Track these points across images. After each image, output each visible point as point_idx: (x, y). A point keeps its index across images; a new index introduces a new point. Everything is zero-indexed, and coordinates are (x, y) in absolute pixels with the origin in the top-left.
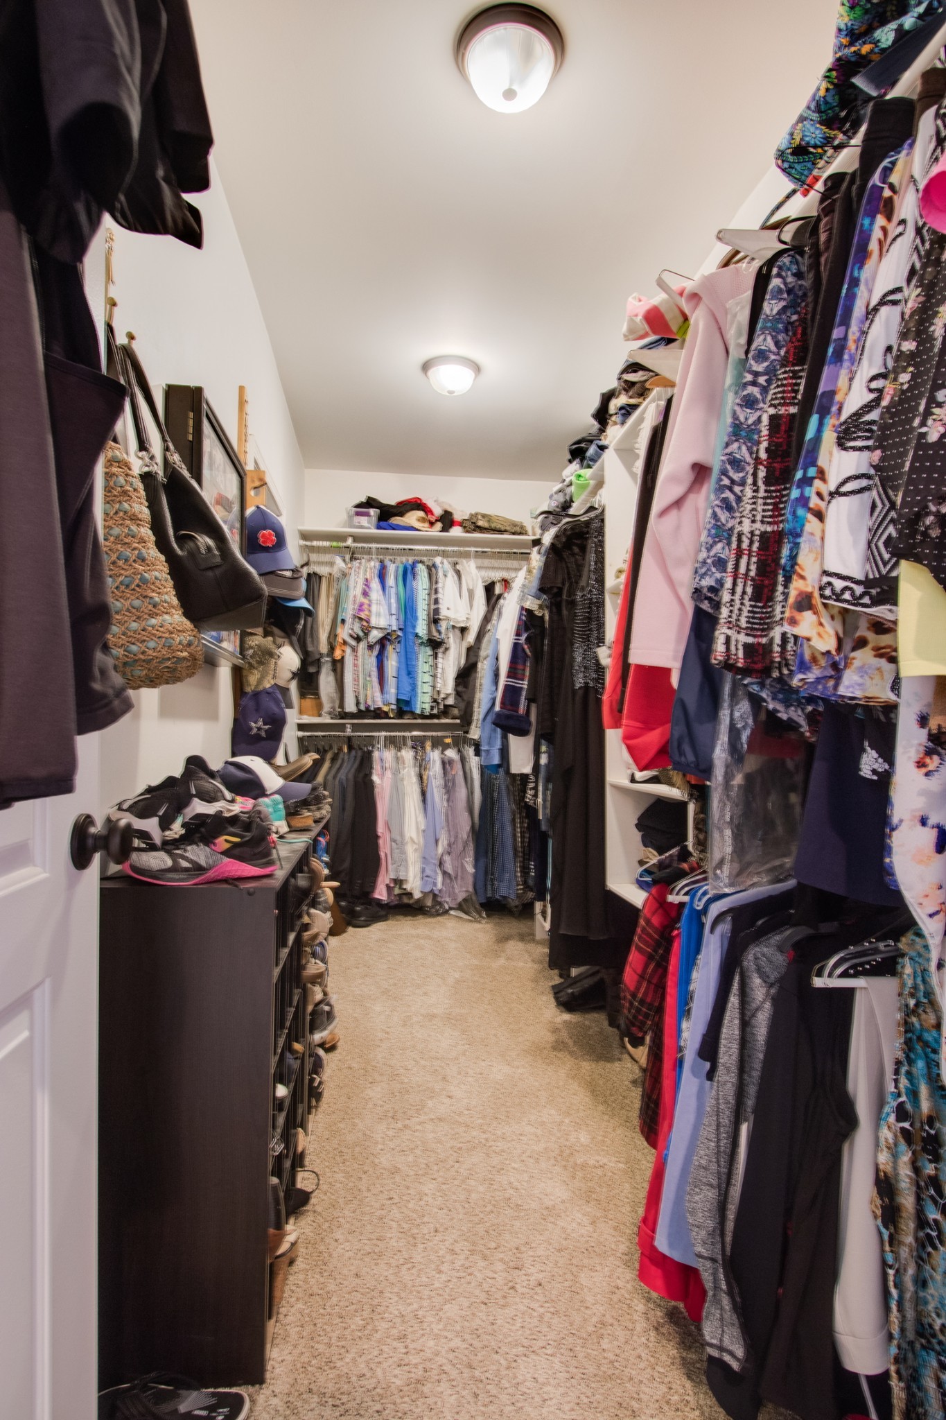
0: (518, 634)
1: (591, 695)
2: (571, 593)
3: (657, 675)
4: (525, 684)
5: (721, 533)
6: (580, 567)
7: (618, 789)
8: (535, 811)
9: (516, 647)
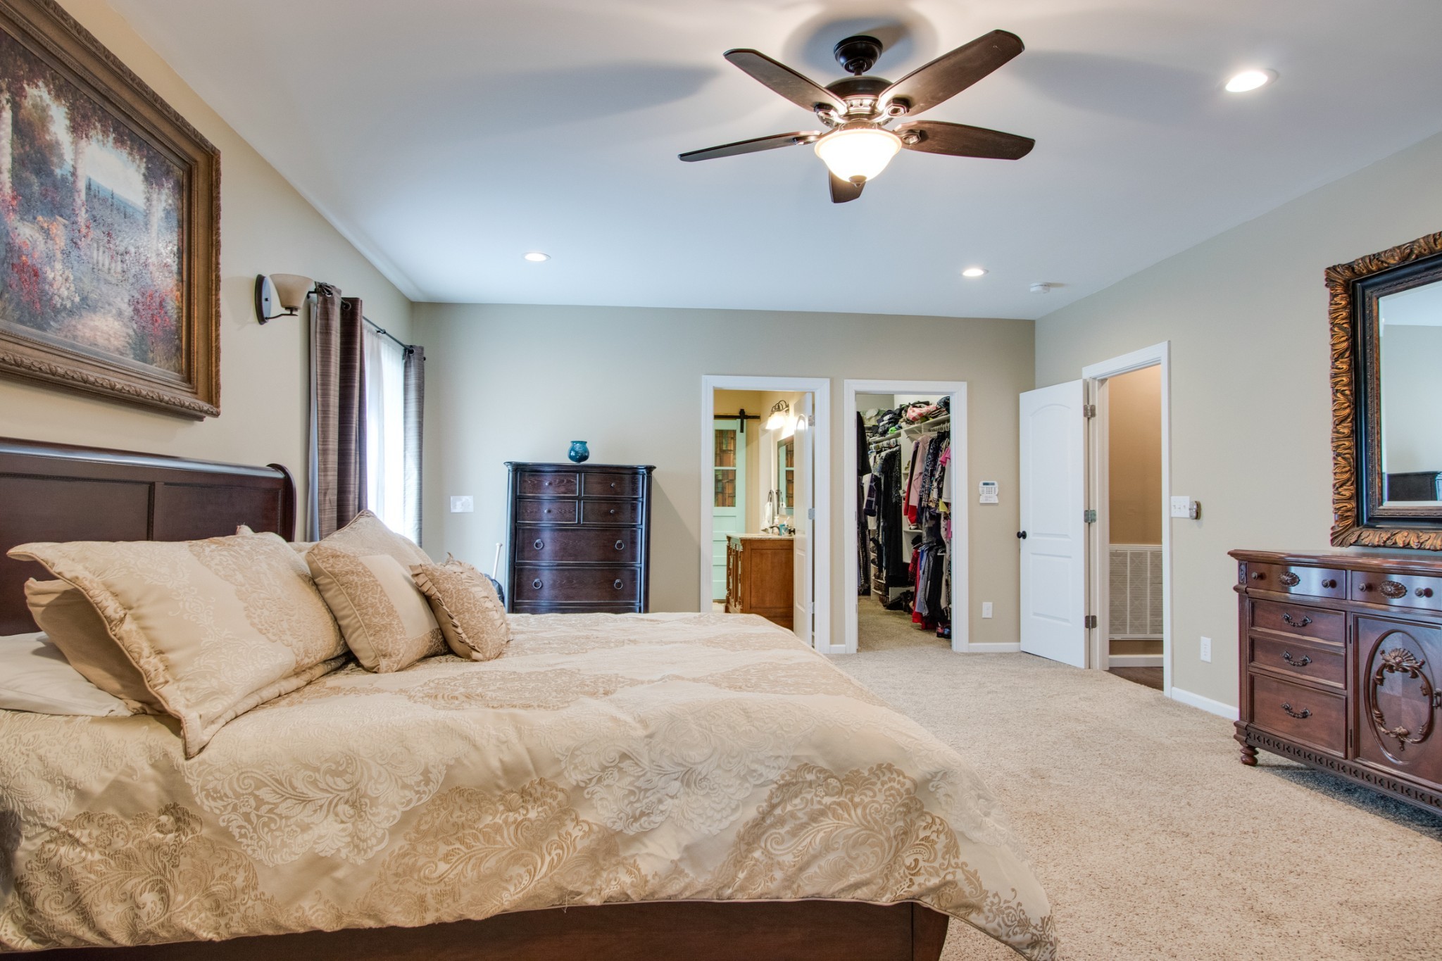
0: (871, 482)
1: (898, 504)
2: (891, 473)
3: (913, 507)
4: (874, 499)
5: (923, 486)
6: (894, 465)
7: (906, 532)
8: (878, 541)
9: (871, 487)
